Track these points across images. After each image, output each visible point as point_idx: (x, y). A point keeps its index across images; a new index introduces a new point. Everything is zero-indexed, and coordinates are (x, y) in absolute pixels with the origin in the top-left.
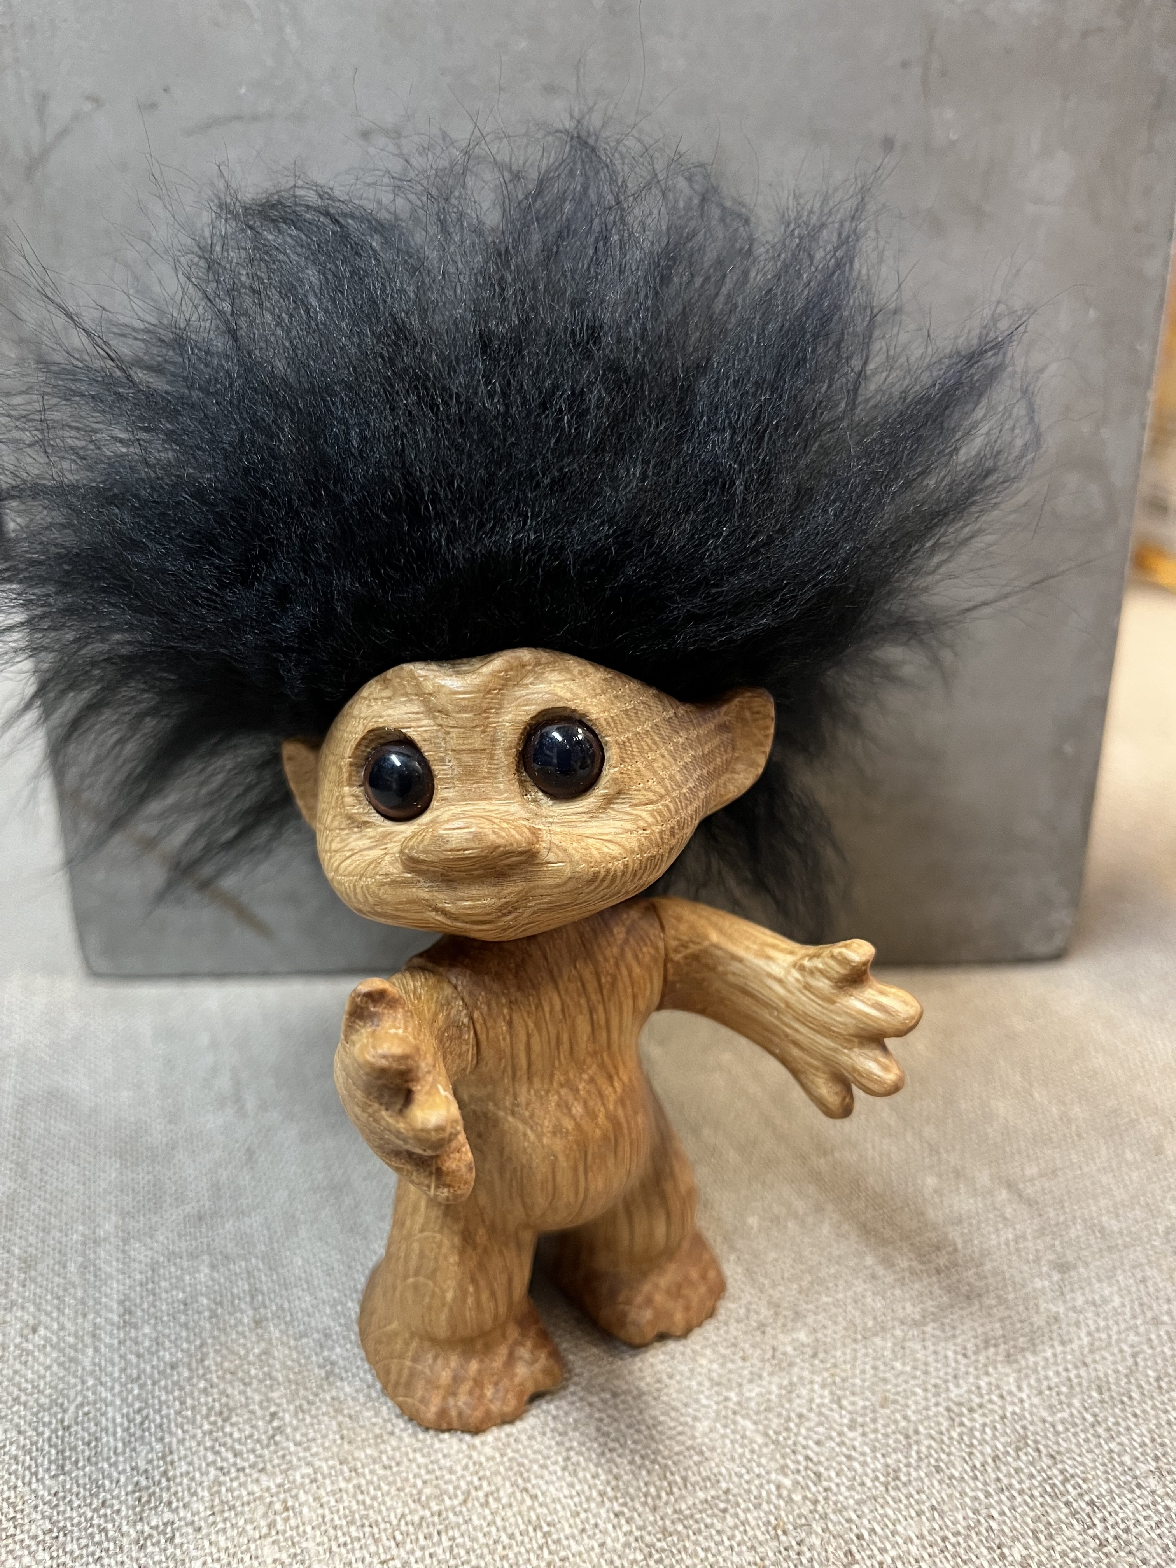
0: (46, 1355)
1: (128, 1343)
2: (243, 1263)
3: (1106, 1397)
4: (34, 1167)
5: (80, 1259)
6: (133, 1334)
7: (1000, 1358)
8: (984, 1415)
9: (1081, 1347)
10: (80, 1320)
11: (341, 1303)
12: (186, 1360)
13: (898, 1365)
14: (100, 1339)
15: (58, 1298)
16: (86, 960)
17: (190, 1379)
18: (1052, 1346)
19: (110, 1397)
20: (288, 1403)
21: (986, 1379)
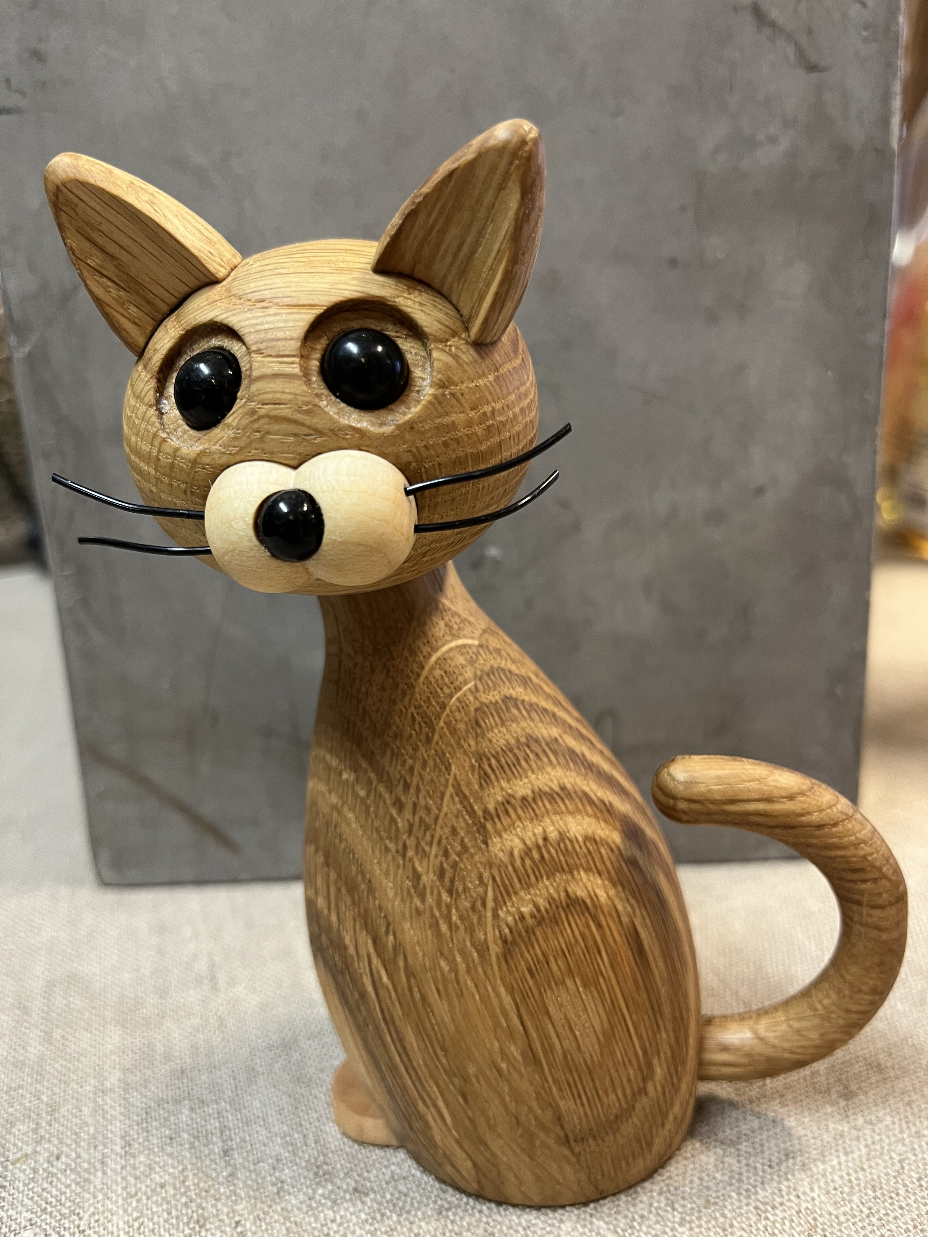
0: (67, 1177)
1: (128, 1168)
2: (215, 1106)
3: (878, 1193)
4: (57, 1034)
5: (92, 1105)
6: (132, 1161)
7: (797, 1167)
8: (784, 1211)
9: (860, 1157)
10: (92, 1151)
11: (289, 1135)
12: (171, 1181)
13: (718, 1176)
14: (107, 1166)
15: (76, 1134)
16: (99, 874)
17: (174, 1195)
18: (838, 1157)
19: (115, 1209)
20: (249, 1213)
21: (786, 1183)
